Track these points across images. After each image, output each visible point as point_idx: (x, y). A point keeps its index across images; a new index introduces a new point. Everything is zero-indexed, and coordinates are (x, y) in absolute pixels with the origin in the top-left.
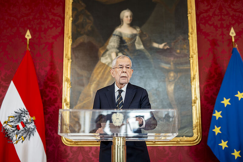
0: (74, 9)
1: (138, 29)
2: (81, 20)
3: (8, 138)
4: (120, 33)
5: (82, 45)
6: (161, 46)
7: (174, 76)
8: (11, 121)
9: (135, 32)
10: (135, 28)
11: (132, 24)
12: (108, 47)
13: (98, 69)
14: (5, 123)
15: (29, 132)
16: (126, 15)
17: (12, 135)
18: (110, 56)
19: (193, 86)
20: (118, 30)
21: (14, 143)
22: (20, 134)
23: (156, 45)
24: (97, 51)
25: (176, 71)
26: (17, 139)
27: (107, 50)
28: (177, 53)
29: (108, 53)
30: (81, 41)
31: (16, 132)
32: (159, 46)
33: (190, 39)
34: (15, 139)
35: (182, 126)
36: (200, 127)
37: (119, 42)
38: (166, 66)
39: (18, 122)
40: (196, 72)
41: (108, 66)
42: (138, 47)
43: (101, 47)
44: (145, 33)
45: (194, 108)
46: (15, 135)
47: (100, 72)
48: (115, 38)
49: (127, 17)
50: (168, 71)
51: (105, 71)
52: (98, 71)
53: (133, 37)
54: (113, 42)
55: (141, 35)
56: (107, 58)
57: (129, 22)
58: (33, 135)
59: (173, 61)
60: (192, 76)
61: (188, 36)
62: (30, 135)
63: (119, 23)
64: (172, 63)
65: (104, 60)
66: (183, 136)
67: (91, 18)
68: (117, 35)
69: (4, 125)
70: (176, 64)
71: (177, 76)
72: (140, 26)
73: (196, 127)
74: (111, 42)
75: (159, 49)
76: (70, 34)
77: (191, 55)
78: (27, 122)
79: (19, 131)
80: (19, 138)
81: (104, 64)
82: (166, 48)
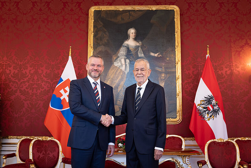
0: (94, 27)
1: (140, 43)
2: (100, 34)
3: (201, 116)
4: (128, 45)
5: (100, 53)
6: (156, 55)
7: (164, 76)
8: (202, 103)
9: (138, 44)
10: (138, 42)
11: (136, 39)
12: (119, 55)
13: (112, 70)
14: (198, 105)
15: (215, 112)
16: (132, 32)
17: (204, 114)
18: (120, 61)
19: (177, 84)
20: (126, 43)
21: (206, 120)
22: (211, 114)
23: (152, 54)
24: (111, 57)
25: (166, 73)
26: (209, 117)
27: (118, 57)
28: (167, 60)
29: (119, 59)
30: (100, 50)
31: (207, 112)
32: (154, 55)
33: (176, 50)
34: (207, 117)
35: (169, 111)
36: (181, 112)
37: (126, 51)
38: (159, 70)
39: (208, 105)
40: (180, 73)
41: (119, 68)
42: (140, 55)
43: (114, 55)
44: (145, 45)
45: (178, 99)
46: (206, 114)
47: (113, 73)
48: (124, 49)
49: (133, 33)
50: (161, 73)
51: (117, 72)
52: (112, 72)
53: (137, 48)
54: (122, 52)
55: (142, 47)
56: (118, 63)
57: (134, 37)
58: (218, 114)
59: (164, 66)
60: (177, 77)
61: (175, 48)
62: (216, 114)
63: (127, 37)
64: (163, 67)
65: (116, 64)
66: (169, 118)
67: (107, 33)
68: (125, 46)
69: (198, 107)
70: (166, 68)
71: (167, 77)
72: (141, 40)
73: (179, 111)
74: (121, 51)
75: (155, 57)
76: (92, 45)
77: (176, 62)
78: (214, 105)
79: (210, 112)
80: (210, 117)
81: (116, 67)
82: (159, 56)
